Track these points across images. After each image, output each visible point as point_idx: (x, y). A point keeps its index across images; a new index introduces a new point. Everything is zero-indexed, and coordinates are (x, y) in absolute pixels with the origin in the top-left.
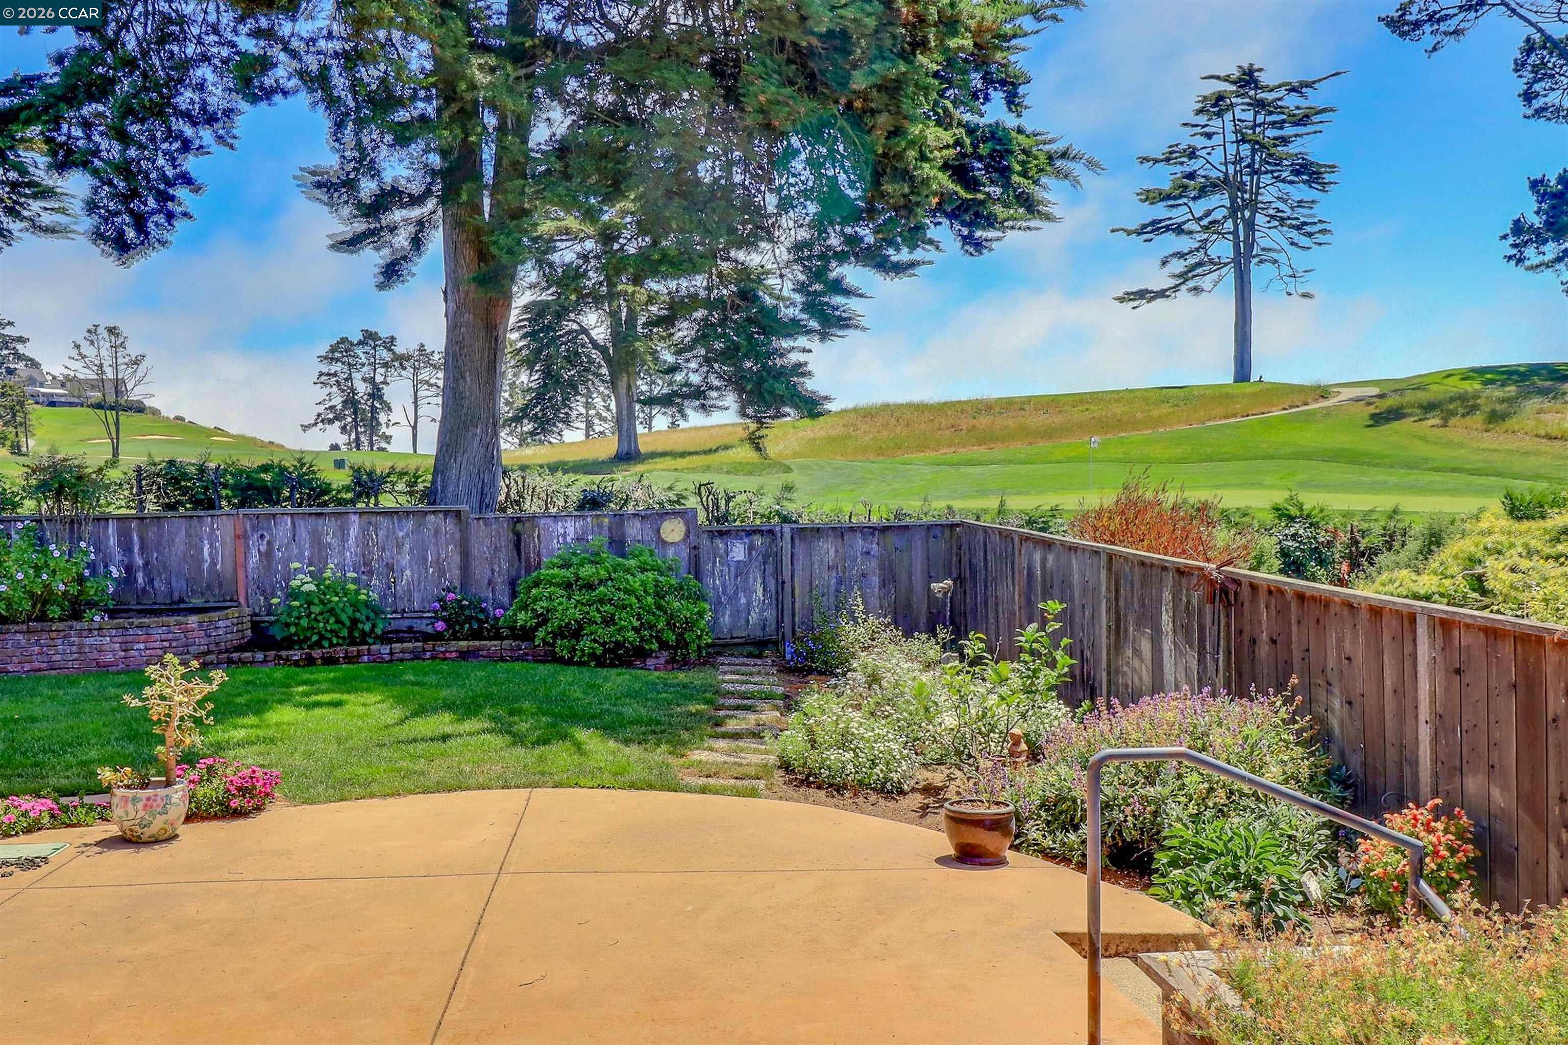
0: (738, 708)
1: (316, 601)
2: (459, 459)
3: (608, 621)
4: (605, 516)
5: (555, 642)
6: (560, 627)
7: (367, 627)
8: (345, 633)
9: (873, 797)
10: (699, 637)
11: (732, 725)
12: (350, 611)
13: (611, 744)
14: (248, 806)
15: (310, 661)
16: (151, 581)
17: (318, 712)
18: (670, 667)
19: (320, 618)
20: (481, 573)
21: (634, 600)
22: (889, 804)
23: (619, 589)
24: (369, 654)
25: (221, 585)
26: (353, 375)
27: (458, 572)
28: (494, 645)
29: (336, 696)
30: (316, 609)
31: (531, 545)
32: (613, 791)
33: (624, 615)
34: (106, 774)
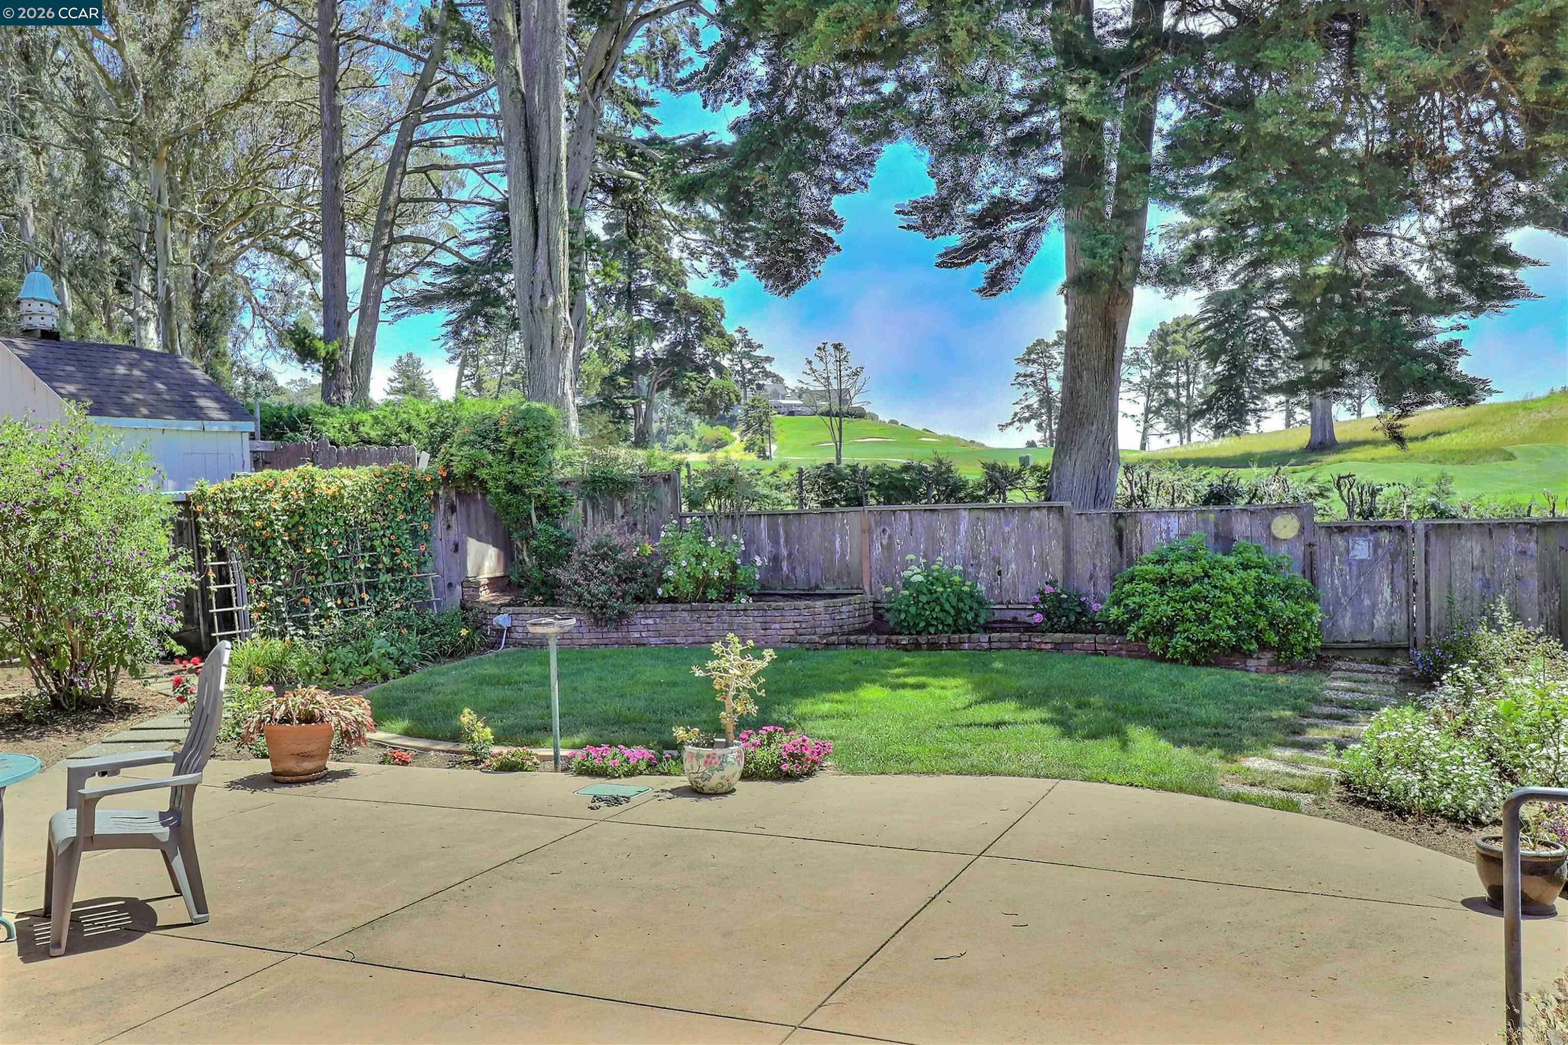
0: (1329, 717)
1: (925, 591)
2: (1074, 457)
3: (1203, 619)
4: (1211, 512)
5: (1147, 638)
6: (1151, 623)
7: (970, 617)
8: (950, 621)
9: (1442, 825)
10: (1307, 639)
11: (1313, 734)
12: (954, 601)
13: (1163, 744)
14: (797, 771)
15: (917, 646)
16: (794, 569)
17: (901, 692)
18: (1273, 669)
19: (927, 607)
20: (1082, 566)
21: (1230, 598)
22: (1459, 835)
23: (1216, 587)
24: (969, 642)
25: (849, 574)
26: (1049, 375)
27: (1060, 567)
28: (1088, 638)
29: (923, 679)
30: (924, 599)
31: (1133, 540)
32: (1140, 790)
33: (1219, 613)
34: (680, 733)
